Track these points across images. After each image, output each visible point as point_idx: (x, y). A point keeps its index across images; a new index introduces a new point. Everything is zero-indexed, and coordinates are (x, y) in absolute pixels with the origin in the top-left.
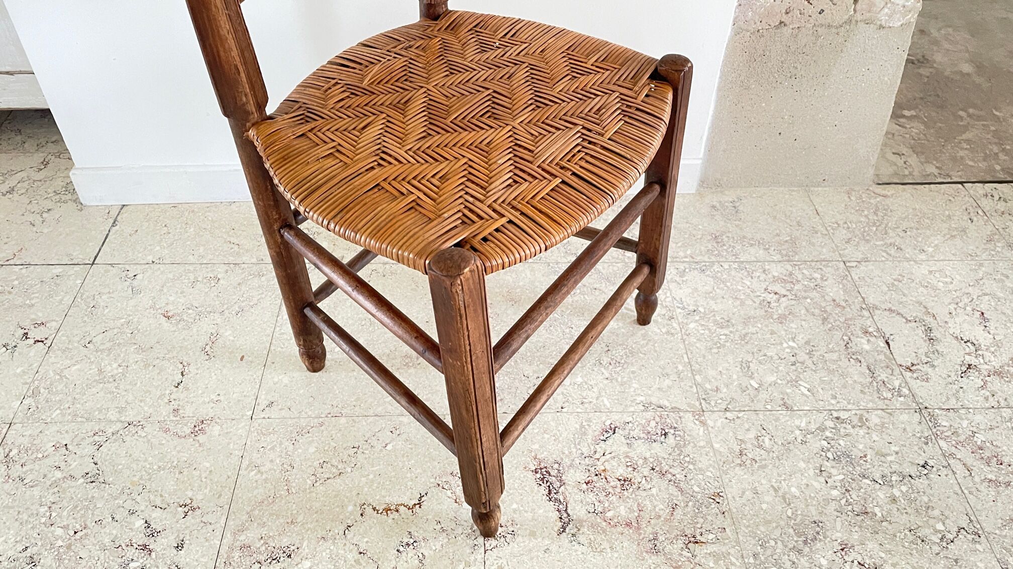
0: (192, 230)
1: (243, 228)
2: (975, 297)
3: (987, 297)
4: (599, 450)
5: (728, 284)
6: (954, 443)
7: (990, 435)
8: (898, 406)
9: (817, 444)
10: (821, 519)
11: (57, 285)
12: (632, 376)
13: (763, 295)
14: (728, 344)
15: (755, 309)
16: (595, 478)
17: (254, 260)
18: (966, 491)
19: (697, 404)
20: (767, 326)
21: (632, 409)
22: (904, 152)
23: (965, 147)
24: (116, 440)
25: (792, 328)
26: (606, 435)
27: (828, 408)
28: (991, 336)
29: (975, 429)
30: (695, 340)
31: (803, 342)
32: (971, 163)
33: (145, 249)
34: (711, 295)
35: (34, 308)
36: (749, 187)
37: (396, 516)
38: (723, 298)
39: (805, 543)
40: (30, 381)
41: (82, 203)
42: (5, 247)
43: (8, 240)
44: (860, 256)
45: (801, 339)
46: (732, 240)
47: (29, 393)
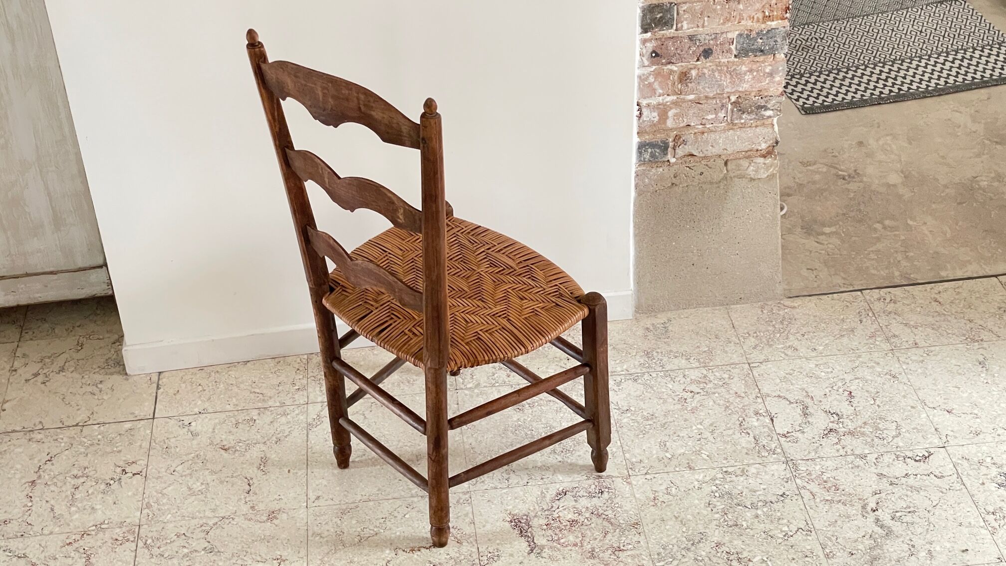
0: (222, 386)
1: (262, 380)
2: (848, 381)
3: (857, 381)
4: (554, 505)
5: (655, 388)
6: (807, 480)
7: (834, 474)
8: (772, 460)
9: (707, 489)
10: (705, 531)
11: (132, 435)
13: (681, 394)
14: (651, 431)
15: (674, 404)
16: (552, 522)
17: (278, 404)
18: (808, 508)
19: (626, 471)
20: (682, 416)
21: (578, 479)
22: (817, 268)
23: (873, 258)
24: (217, 528)
25: (701, 415)
26: (560, 497)
27: (720, 466)
28: (853, 408)
29: (824, 471)
31: (708, 424)
32: (874, 272)
33: (190, 404)
34: (641, 397)
35: (122, 454)
36: (678, 310)
37: (419, 553)
38: (650, 399)
39: (693, 544)
40: (141, 499)
41: (126, 374)
42: (79, 412)
43: (78, 407)
44: (763, 357)
45: (707, 422)
46: (660, 354)
47: (144, 506)
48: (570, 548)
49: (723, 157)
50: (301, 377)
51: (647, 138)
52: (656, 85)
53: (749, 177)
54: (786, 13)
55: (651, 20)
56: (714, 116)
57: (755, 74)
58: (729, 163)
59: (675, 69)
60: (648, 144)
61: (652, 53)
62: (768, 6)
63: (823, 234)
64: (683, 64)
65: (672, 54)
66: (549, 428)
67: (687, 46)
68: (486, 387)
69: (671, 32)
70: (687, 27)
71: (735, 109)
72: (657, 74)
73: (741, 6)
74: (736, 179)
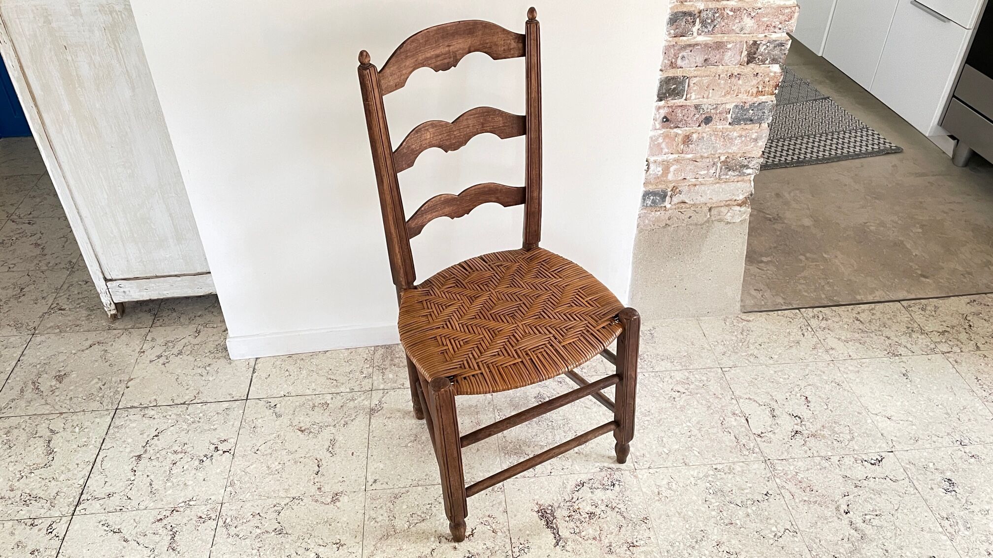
0: (305, 372)
1: (337, 369)
2: (803, 387)
3: (810, 387)
4: (574, 497)
5: (649, 387)
6: (784, 479)
7: (806, 474)
8: (752, 459)
9: (703, 485)
10: (706, 529)
11: (228, 415)
13: (670, 393)
14: (650, 427)
15: (666, 403)
16: (574, 514)
17: (348, 390)
18: (790, 508)
19: (632, 465)
20: (673, 413)
21: (593, 471)
22: (762, 289)
23: (803, 282)
24: (288, 509)
25: (688, 414)
26: (578, 488)
27: (710, 463)
28: (811, 412)
29: (797, 471)
31: (696, 422)
32: (806, 294)
33: (278, 387)
35: (217, 431)
39: (696, 542)
40: (227, 477)
41: (230, 359)
42: (187, 392)
43: (188, 387)
44: (731, 364)
45: (694, 420)
46: (650, 357)
47: (229, 484)
48: (590, 541)
49: (708, 205)
50: (368, 366)
51: (651, 188)
52: (663, 145)
53: (726, 221)
54: (776, 89)
55: (666, 90)
56: (706, 172)
57: (743, 139)
58: (712, 211)
59: (680, 132)
60: (651, 193)
61: (663, 118)
62: (762, 82)
63: (762, 262)
64: (687, 129)
65: (679, 120)
67: (692, 114)
69: (681, 101)
70: (694, 98)
71: (724, 167)
72: (666, 136)
73: (740, 82)
74: (715, 223)
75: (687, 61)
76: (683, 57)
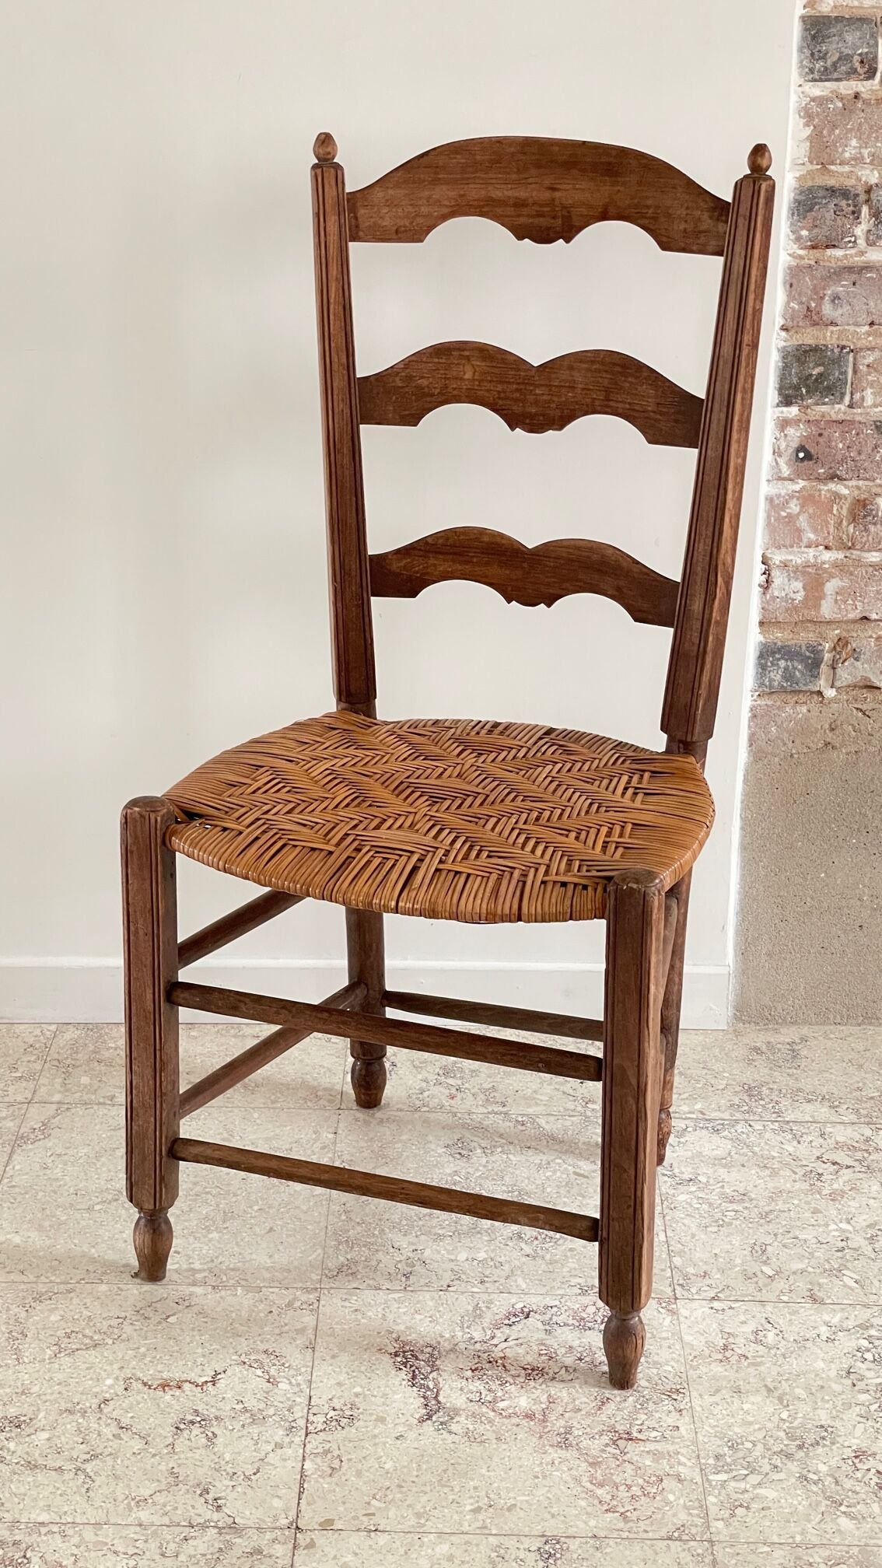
4: (499, 1335)
5: (756, 1149)
9: (847, 1343)
10: (833, 1424)
12: (569, 1254)
13: (813, 1165)
14: (737, 1222)
15: (795, 1181)
16: (488, 1366)
19: (669, 1290)
20: (808, 1203)
21: (560, 1292)
25: (850, 1206)
26: (513, 1319)
30: (683, 1216)
31: (864, 1224)
34: (724, 1161)
36: (824, 1024)
37: (178, 1392)
38: (743, 1166)
39: (800, 1447)
45: (862, 1220)
46: (777, 1093)
48: (515, 1420)
50: (33, 1058)
51: (779, 636)
52: (803, 522)
55: (800, 379)
59: (845, 491)
60: (779, 650)
61: (798, 451)
64: (861, 483)
65: (839, 457)
66: (516, 1193)
68: (401, 1110)
69: (837, 410)
70: (872, 403)
72: (806, 498)
75: (846, 308)
76: (835, 298)
